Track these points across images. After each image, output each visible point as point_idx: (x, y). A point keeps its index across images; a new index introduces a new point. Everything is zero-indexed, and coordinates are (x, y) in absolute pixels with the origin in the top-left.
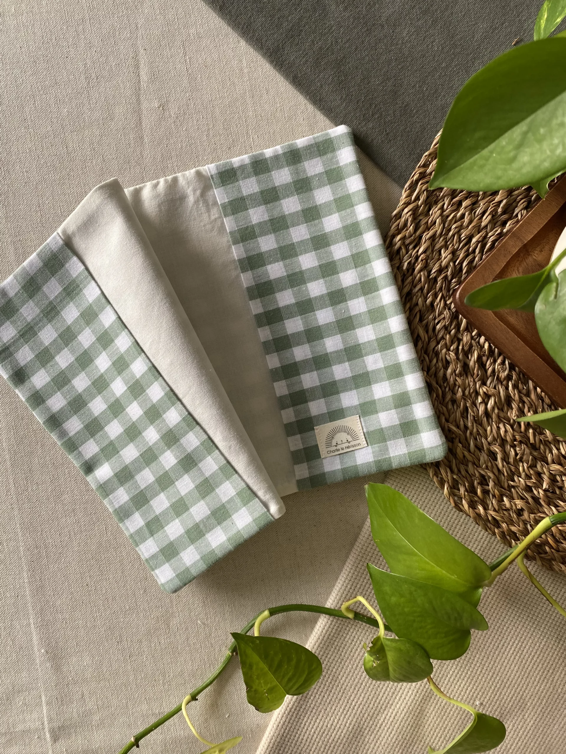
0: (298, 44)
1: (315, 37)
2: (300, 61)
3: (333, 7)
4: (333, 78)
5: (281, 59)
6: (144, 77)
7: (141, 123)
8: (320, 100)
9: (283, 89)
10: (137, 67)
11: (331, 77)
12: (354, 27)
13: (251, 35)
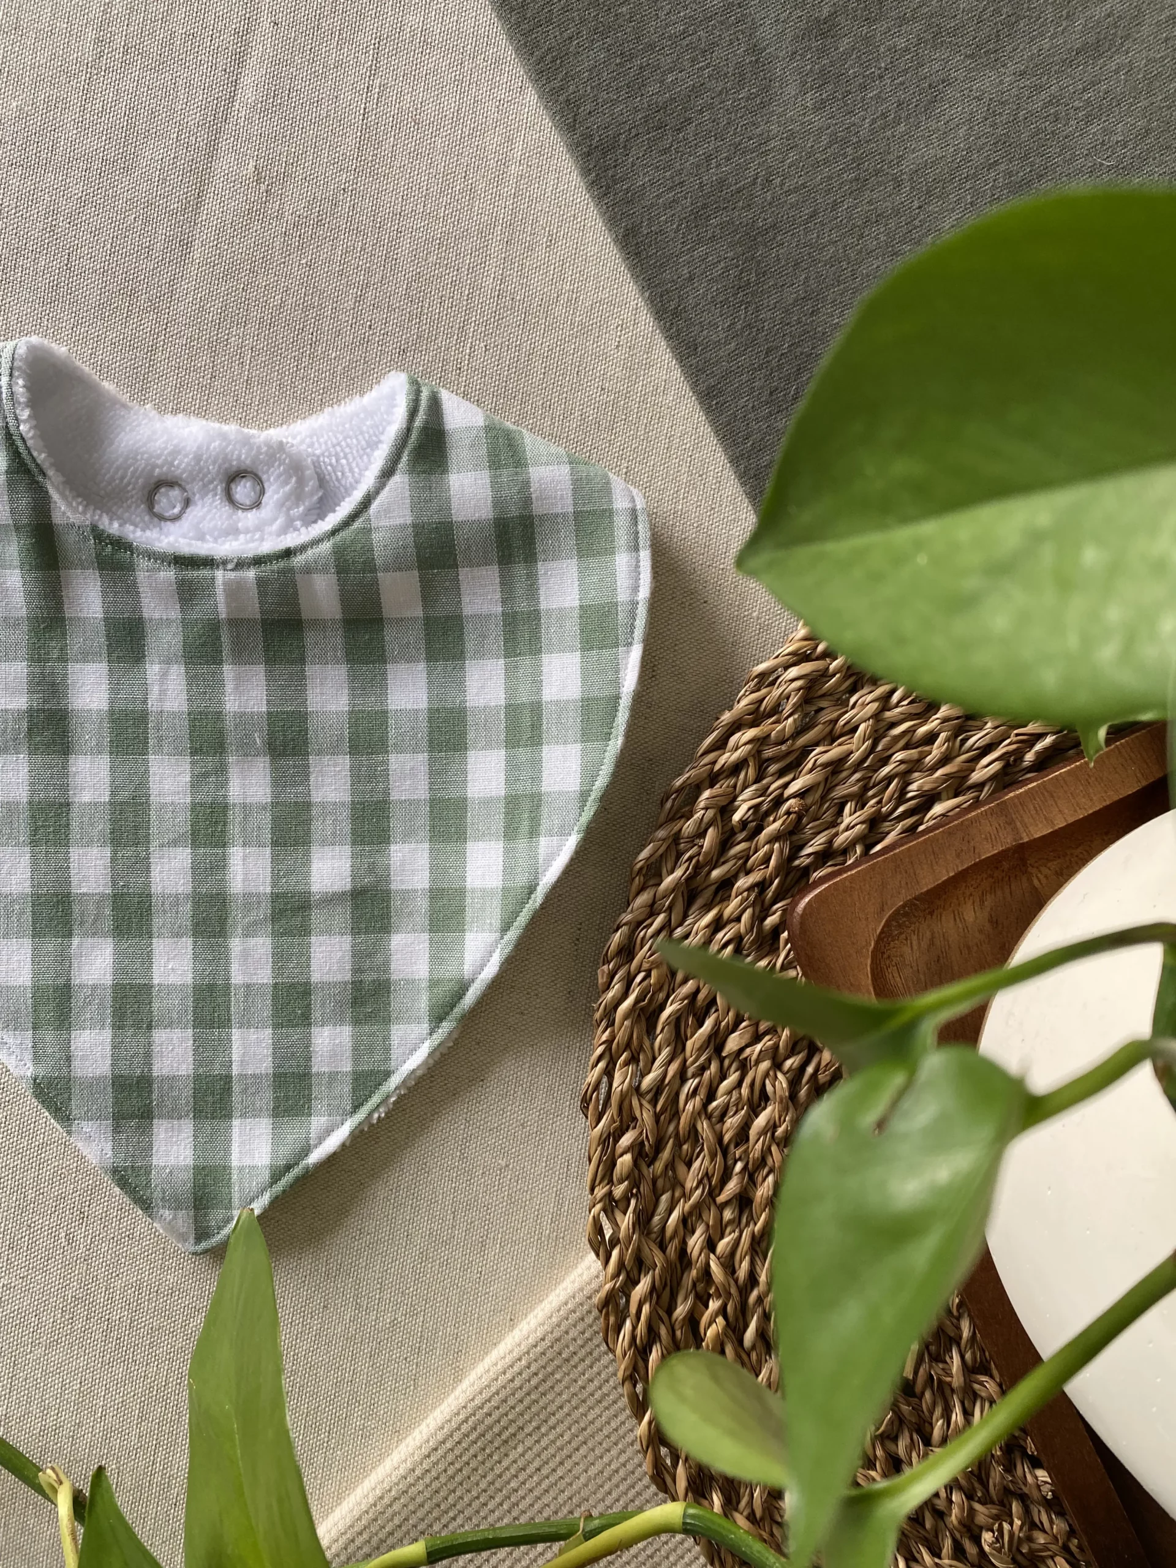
0: (666, 151)
1: (717, 150)
2: (659, 196)
3: (791, 90)
4: (726, 269)
5: (610, 173)
6: (249, 91)
7: (198, 205)
8: (676, 313)
9: (592, 250)
10: (240, 59)
11: (722, 264)
12: (826, 161)
13: (556, 84)
